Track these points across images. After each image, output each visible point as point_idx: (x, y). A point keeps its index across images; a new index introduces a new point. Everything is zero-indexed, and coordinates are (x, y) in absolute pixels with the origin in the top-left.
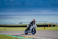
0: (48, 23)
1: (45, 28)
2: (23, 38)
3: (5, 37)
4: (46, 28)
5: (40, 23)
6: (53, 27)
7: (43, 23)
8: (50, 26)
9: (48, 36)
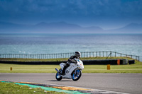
0: (118, 56)
1: (109, 68)
2: (57, 90)
3: (13, 87)
4: (111, 66)
5: (98, 56)
6: (128, 66)
7: (105, 56)
8: (122, 62)
9: (118, 87)
